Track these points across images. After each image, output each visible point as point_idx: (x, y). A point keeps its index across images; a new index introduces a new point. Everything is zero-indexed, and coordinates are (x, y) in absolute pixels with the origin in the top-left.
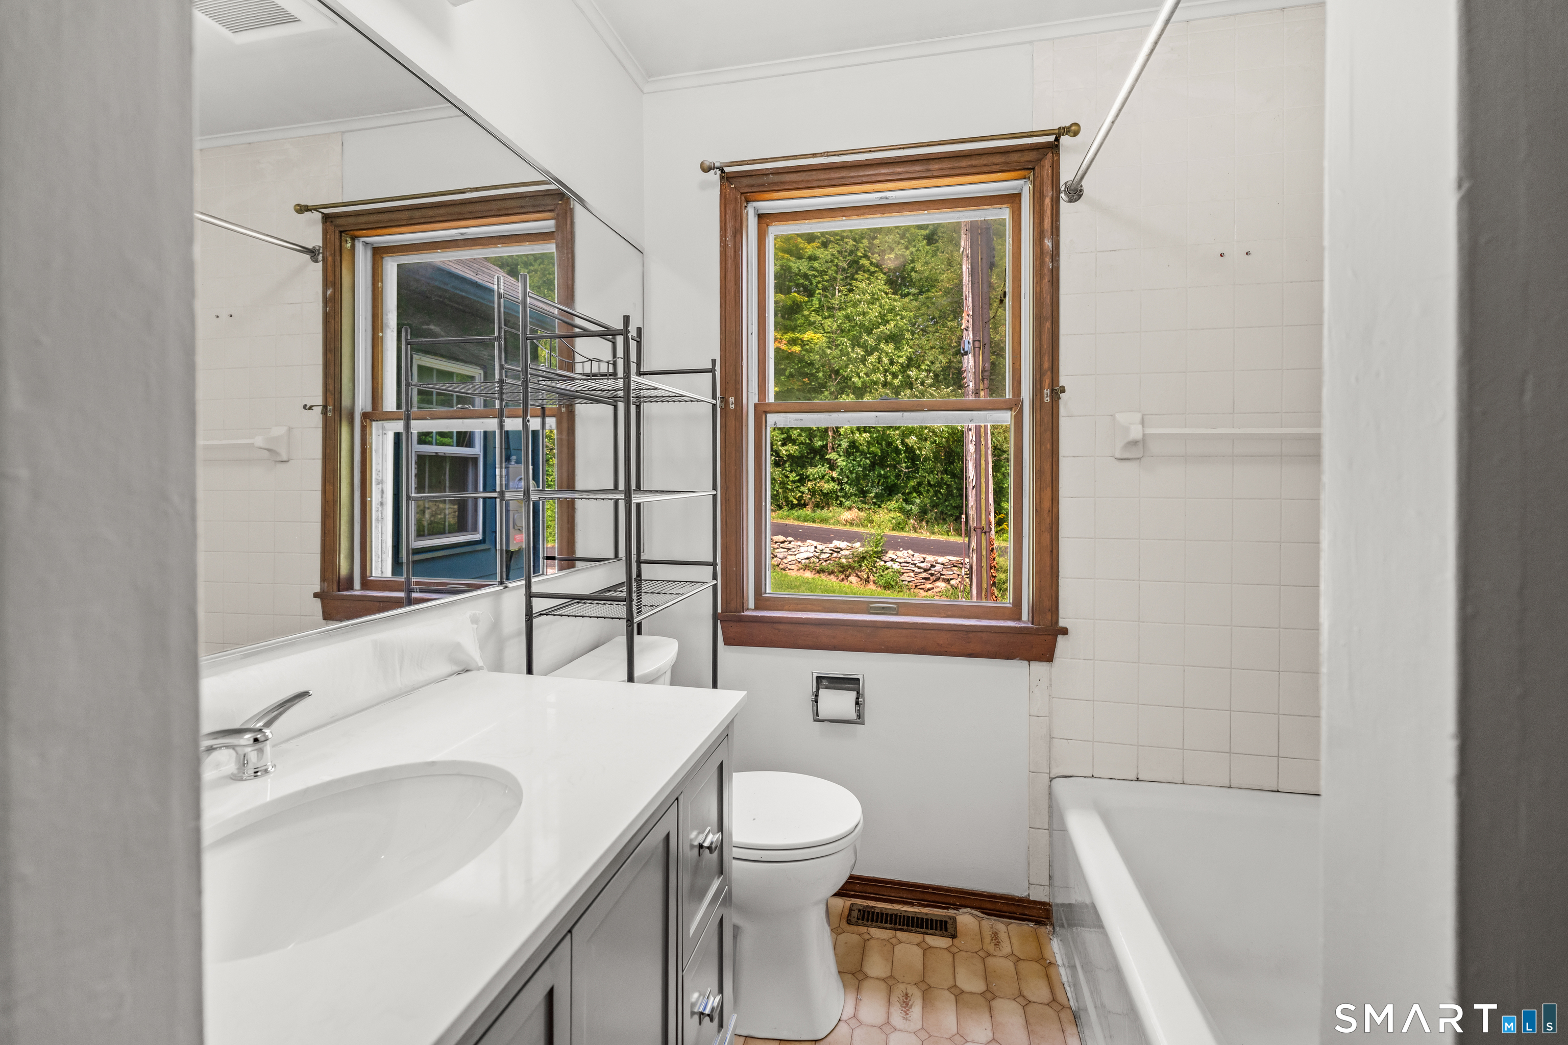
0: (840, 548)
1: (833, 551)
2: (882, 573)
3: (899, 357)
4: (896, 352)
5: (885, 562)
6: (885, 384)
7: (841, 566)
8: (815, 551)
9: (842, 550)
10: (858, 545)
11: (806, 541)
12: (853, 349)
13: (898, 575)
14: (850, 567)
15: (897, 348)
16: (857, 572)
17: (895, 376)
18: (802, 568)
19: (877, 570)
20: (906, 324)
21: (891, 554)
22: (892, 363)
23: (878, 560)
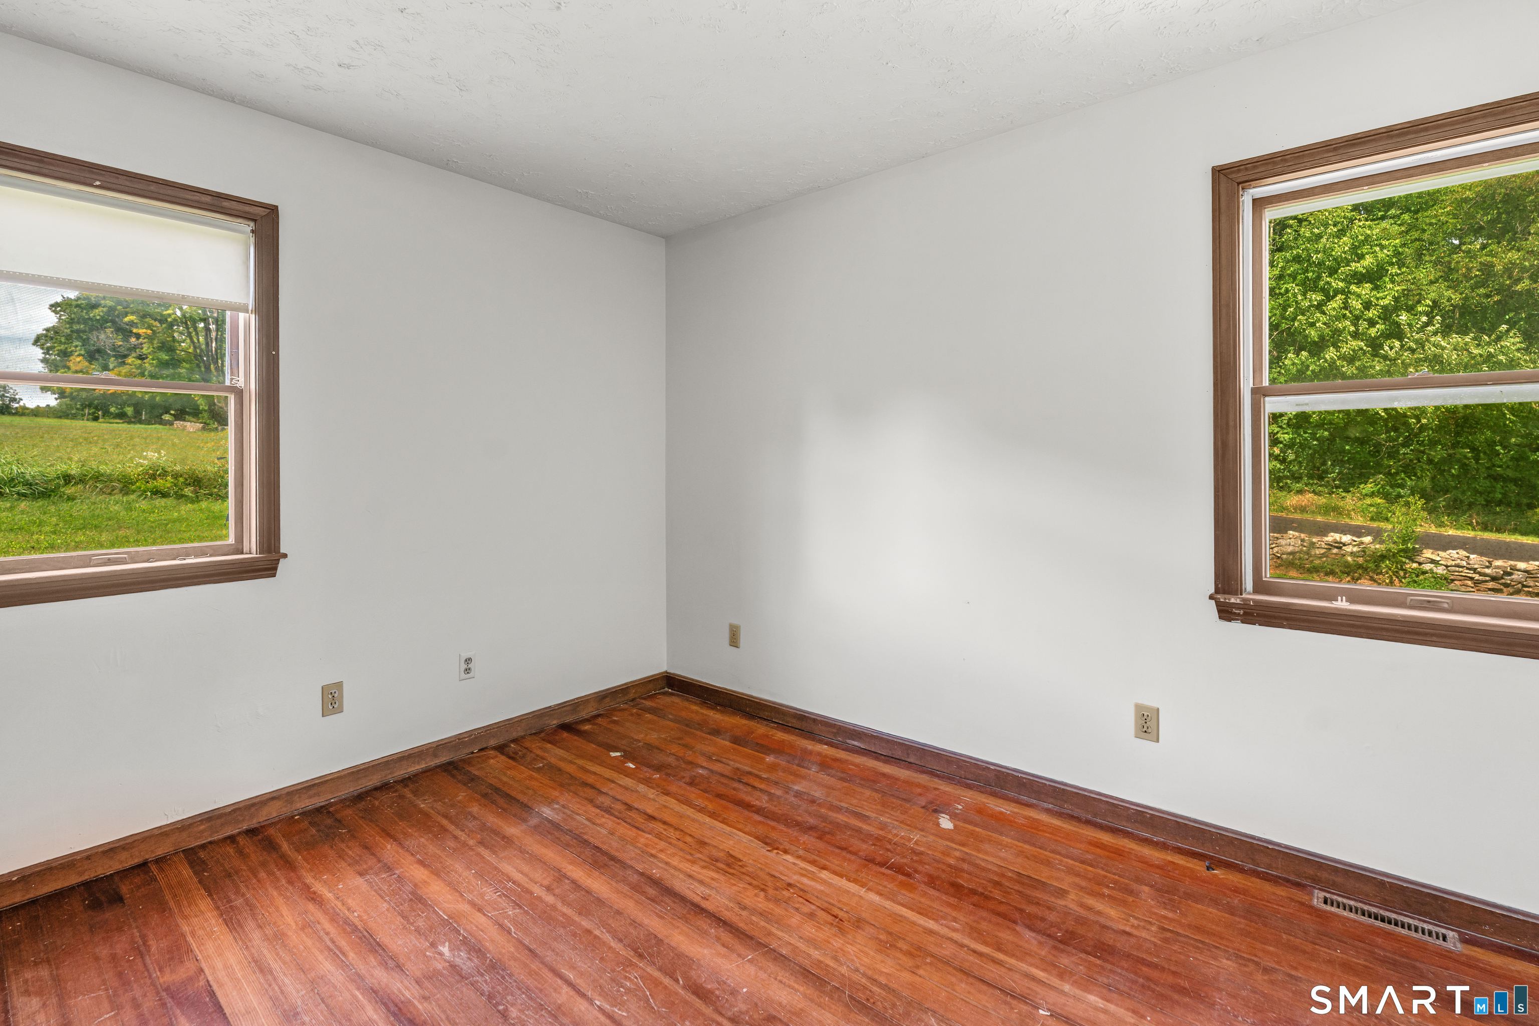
0: (1341, 543)
1: (1331, 545)
2: (1416, 579)
3: (1378, 299)
4: (1374, 293)
5: (1420, 564)
6: (1356, 335)
7: (1347, 565)
8: (1302, 545)
9: (1344, 545)
10: (1367, 539)
11: (1286, 533)
12: (1304, 294)
13: (1445, 582)
14: (1360, 566)
15: (1376, 288)
16: (1371, 574)
17: (1372, 323)
18: (1282, 566)
19: (1405, 574)
20: (1388, 256)
21: (1428, 554)
22: (1367, 305)
23: (1407, 561)
